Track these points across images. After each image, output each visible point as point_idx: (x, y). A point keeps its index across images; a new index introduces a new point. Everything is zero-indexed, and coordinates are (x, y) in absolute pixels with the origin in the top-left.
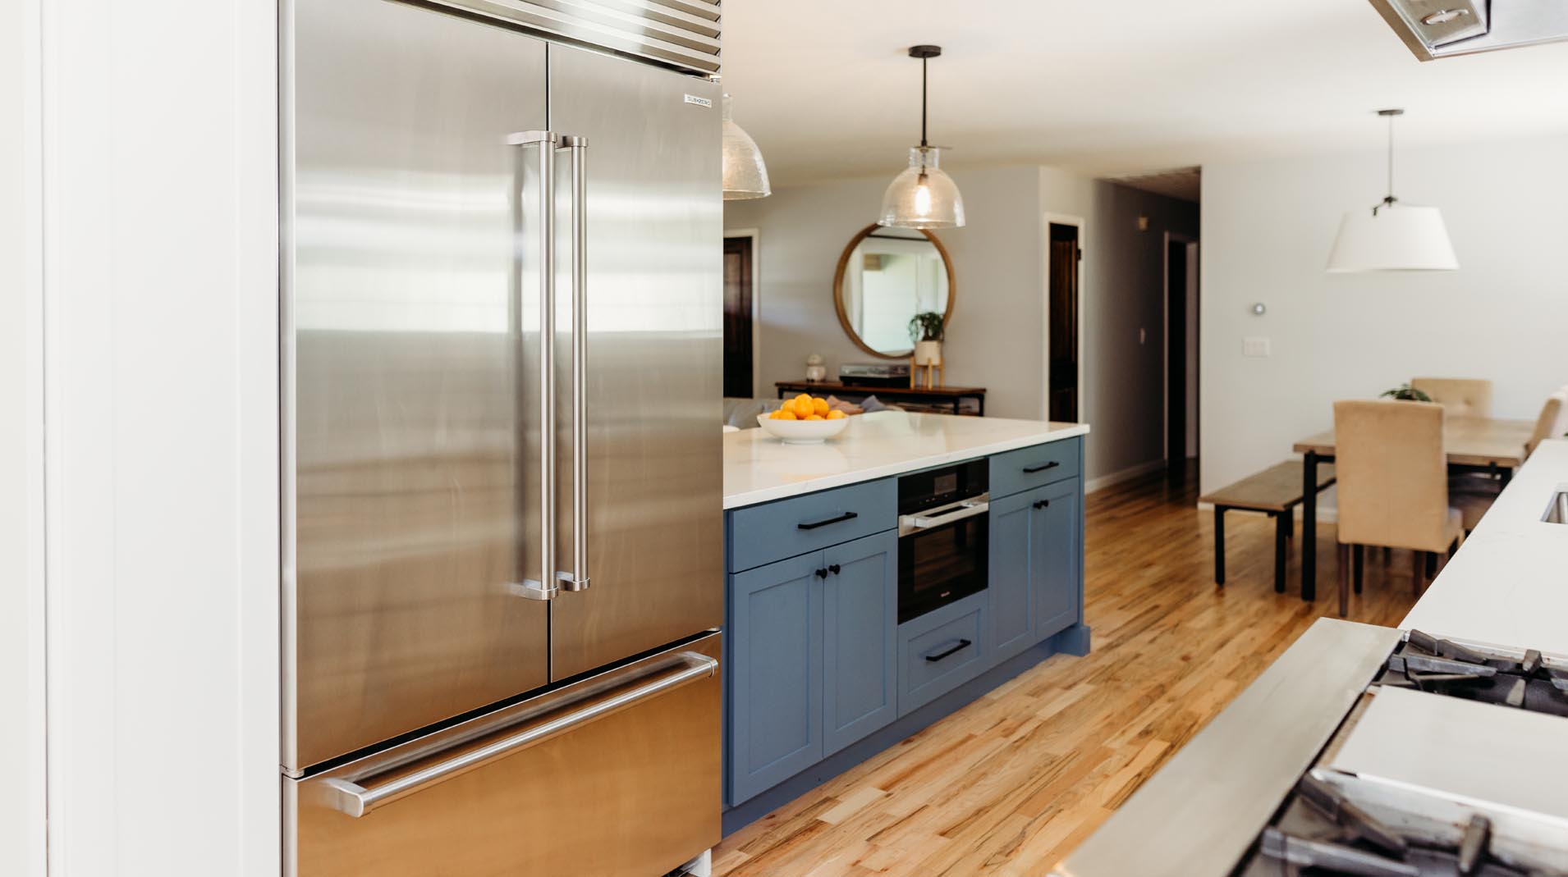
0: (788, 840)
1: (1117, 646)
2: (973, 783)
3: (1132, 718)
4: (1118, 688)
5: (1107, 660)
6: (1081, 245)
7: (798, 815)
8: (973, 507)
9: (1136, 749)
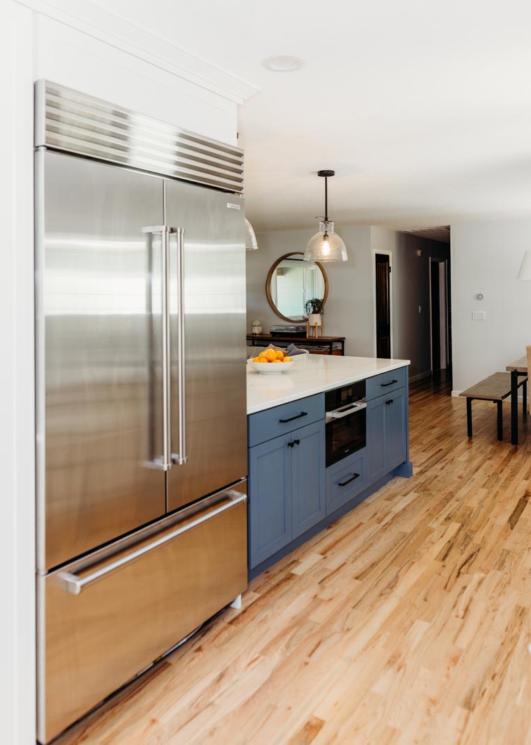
0: (278, 585)
1: (425, 471)
2: (367, 549)
3: (440, 511)
4: (430, 495)
5: (421, 479)
6: (391, 265)
7: (281, 571)
8: (359, 406)
9: (445, 527)
